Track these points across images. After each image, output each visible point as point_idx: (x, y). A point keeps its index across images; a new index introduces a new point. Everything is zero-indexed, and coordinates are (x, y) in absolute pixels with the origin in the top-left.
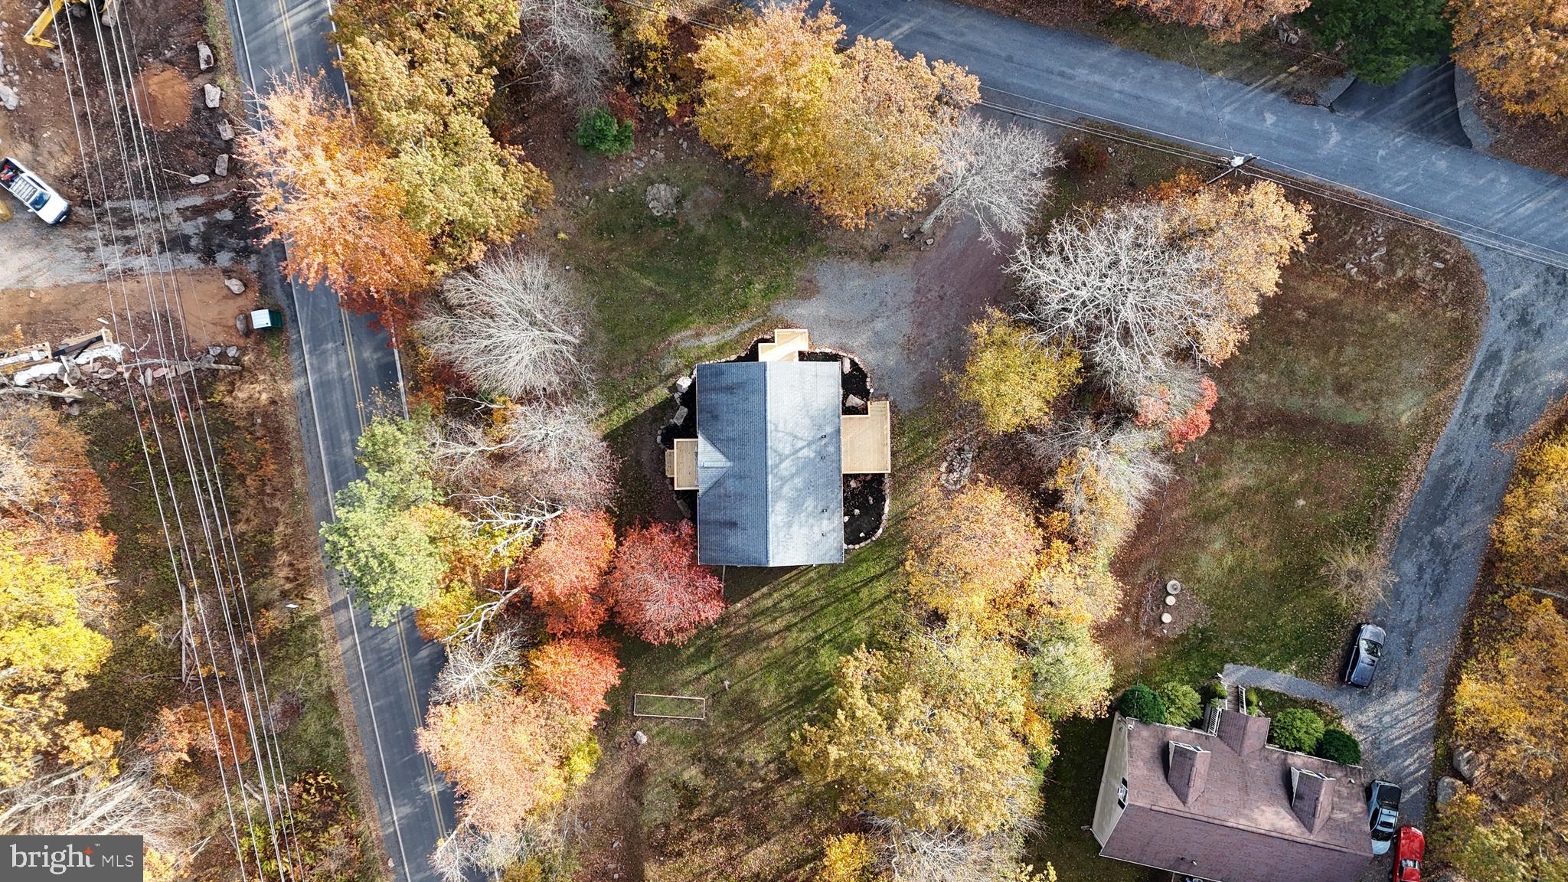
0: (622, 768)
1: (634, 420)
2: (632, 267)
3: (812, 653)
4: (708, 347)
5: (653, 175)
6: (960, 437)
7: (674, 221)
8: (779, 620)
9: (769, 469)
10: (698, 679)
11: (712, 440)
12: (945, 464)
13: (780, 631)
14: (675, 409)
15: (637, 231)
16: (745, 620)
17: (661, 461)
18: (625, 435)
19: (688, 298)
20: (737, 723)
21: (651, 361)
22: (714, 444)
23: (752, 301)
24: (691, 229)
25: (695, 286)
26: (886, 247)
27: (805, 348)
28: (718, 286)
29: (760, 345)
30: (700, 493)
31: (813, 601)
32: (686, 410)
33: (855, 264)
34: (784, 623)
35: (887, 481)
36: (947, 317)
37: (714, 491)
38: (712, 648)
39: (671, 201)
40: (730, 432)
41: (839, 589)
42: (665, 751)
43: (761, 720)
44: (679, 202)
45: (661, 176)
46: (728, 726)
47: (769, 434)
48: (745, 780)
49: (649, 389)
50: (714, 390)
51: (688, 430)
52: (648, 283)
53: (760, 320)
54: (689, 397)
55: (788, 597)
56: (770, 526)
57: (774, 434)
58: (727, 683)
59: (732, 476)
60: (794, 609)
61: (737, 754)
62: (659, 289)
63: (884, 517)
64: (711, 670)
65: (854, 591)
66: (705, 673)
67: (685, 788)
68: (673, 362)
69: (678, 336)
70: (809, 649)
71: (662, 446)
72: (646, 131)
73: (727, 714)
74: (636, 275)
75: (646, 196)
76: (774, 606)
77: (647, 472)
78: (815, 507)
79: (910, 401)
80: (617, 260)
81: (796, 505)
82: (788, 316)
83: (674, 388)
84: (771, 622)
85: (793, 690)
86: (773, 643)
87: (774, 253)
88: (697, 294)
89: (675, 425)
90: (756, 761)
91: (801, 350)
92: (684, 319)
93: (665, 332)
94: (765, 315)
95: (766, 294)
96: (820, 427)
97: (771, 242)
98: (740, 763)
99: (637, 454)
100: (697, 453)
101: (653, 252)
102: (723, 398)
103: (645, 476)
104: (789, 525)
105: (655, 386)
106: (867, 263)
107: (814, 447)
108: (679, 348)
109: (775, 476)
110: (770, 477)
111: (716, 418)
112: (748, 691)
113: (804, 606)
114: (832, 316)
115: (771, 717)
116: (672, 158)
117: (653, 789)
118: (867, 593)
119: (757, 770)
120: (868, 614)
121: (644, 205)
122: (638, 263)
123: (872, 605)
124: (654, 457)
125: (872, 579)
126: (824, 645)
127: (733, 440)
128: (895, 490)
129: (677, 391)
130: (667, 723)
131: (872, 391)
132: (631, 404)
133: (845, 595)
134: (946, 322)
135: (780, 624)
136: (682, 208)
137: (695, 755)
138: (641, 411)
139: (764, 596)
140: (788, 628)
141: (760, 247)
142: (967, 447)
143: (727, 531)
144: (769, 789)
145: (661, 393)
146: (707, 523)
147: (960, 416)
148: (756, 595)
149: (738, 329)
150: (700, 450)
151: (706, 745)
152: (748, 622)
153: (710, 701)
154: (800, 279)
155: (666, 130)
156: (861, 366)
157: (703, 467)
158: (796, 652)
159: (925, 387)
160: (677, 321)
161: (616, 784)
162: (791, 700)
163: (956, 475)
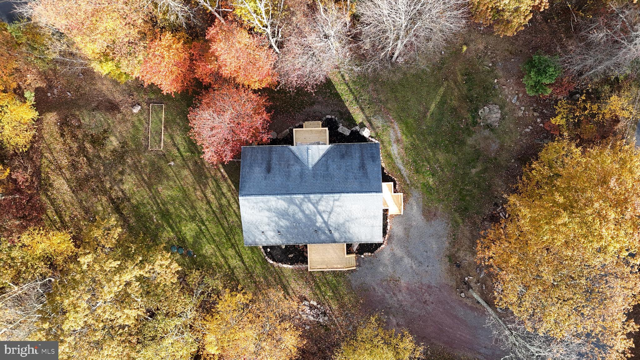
0: (118, 97)
1: (341, 101)
2: (444, 96)
3: (193, 218)
4: (389, 148)
5: (506, 109)
6: (333, 314)
7: (475, 123)
8: (213, 196)
9: (307, 196)
10: (175, 145)
11: (326, 155)
12: (315, 304)
13: (206, 197)
14: (349, 127)
15: (468, 99)
16: (213, 174)
17: (314, 119)
18: (331, 94)
19: (422, 133)
20: (148, 171)
21: (381, 110)
22: (324, 156)
23: (421, 176)
24: (469, 135)
25: (431, 139)
26: (458, 266)
27: (390, 213)
28: (431, 154)
29: (392, 183)
30: (291, 147)
31: (226, 218)
32: (348, 134)
33: (447, 245)
34: (212, 200)
35: (304, 266)
36: (412, 306)
37: (292, 155)
38: (194, 153)
39: (489, 121)
40: (333, 167)
41: (234, 235)
42: (129, 124)
43: (150, 186)
44: (489, 126)
45: (506, 114)
46: (145, 164)
47: (331, 195)
48: (110, 177)
49: (362, 109)
50: (362, 155)
51: (335, 137)
52: (433, 107)
53: (408, 182)
54: (357, 137)
55: (229, 201)
56: (268, 197)
57: (332, 199)
58: (172, 163)
59: (302, 169)
60: (221, 205)
61: (128, 171)
62: (429, 114)
63: (280, 264)
64: (180, 153)
65: (232, 245)
66: (178, 149)
67: (104, 138)
68: (380, 125)
69: (396, 127)
70: (195, 216)
71: (324, 119)
72: (537, 104)
73: (153, 164)
74: (438, 98)
75: (492, 104)
76: (223, 194)
77: (307, 109)
78: (282, 227)
79: (356, 281)
80: (448, 86)
81: (283, 214)
82: (412, 200)
83: (362, 126)
84: (212, 191)
85: (169, 206)
86: (198, 193)
87: (454, 191)
88: (425, 140)
89: (338, 127)
90: (123, 184)
91: (389, 211)
92: (409, 132)
93: (400, 119)
94: (412, 185)
95: (425, 186)
96: (337, 229)
97: (461, 189)
98: (122, 173)
99: (319, 102)
100: (318, 144)
101: (454, 110)
102: (356, 162)
103: (305, 108)
104: (269, 210)
105: (364, 113)
106: (448, 253)
107: (324, 225)
108: (389, 129)
109: (303, 200)
110: (302, 196)
111: (343, 157)
112: (168, 178)
113: (222, 212)
114: (412, 230)
115: (151, 192)
116: (519, 122)
117: (103, 117)
118: (231, 253)
119: (117, 184)
120: (218, 254)
121: (486, 103)
122: (446, 100)
123: (223, 257)
124: (317, 114)
125: (240, 256)
126: (198, 226)
127: (327, 169)
128: (298, 271)
129: (360, 128)
130: (146, 125)
131: (362, 256)
132: (351, 97)
133: (230, 239)
134: (409, 305)
135: (211, 197)
136: (484, 129)
137: (127, 144)
138: (347, 104)
139: (229, 186)
140: (209, 203)
141: (458, 182)
142: (326, 318)
143: (264, 166)
144: (105, 192)
145: (359, 117)
146: (270, 151)
147: (347, 314)
148: (229, 181)
149: (402, 167)
150: (320, 146)
151: (133, 151)
152: (212, 177)
153: (161, 153)
154: (436, 208)
155: (538, 117)
156: (379, 249)
157: (308, 149)
158: (193, 208)
159: (365, 291)
160: (407, 127)
161: (107, 93)
162: (163, 205)
163: (308, 311)
